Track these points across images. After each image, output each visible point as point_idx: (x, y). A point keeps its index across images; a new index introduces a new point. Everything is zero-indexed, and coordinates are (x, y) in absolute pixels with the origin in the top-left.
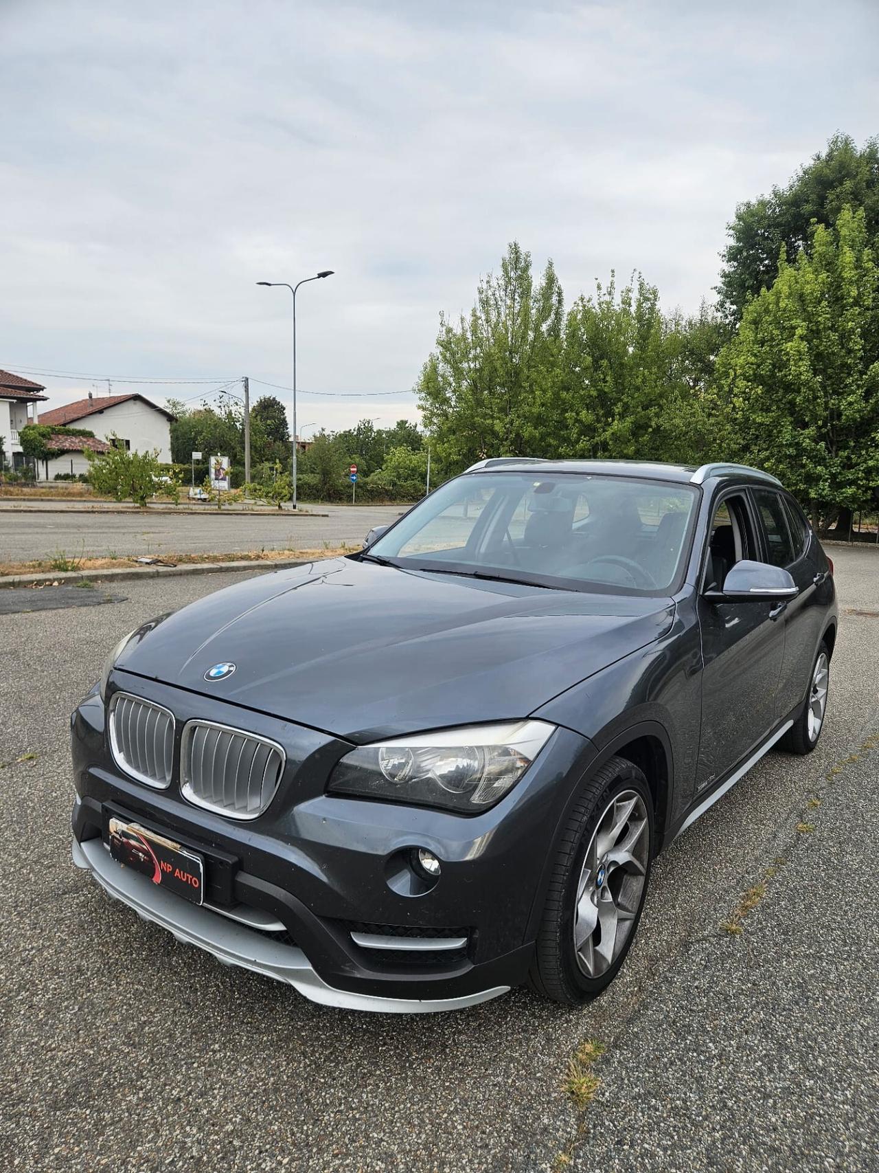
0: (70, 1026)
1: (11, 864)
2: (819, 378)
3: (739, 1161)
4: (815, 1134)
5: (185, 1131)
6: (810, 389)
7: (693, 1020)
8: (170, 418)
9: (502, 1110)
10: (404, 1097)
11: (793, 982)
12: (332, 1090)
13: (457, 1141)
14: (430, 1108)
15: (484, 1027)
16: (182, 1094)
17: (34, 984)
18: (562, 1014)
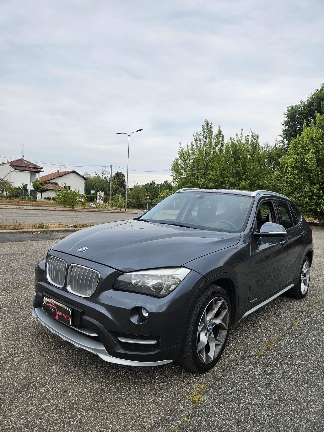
0: (25, 368)
1: (12, 318)
2: (319, 167)
3: (249, 426)
4: (278, 420)
5: (58, 402)
6: (316, 171)
7: (241, 381)
8: (85, 179)
9: (167, 404)
10: (134, 397)
11: (280, 372)
12: (110, 393)
13: (150, 411)
14: (142, 401)
15: (165, 378)
16: (59, 391)
17: (15, 354)
18: (194, 376)
